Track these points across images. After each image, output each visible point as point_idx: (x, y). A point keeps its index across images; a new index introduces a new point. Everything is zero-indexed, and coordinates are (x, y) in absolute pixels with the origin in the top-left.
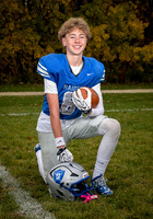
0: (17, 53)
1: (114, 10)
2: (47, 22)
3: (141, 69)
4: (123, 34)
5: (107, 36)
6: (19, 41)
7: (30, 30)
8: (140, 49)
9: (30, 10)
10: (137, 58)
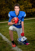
0: (5, 13)
1: (25, 2)
2: (11, 6)
3: (32, 14)
4: (27, 7)
5: (24, 7)
6: (6, 11)
7: (8, 8)
8: (31, 10)
9: (7, 4)
10: (31, 11)
